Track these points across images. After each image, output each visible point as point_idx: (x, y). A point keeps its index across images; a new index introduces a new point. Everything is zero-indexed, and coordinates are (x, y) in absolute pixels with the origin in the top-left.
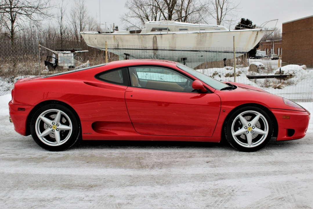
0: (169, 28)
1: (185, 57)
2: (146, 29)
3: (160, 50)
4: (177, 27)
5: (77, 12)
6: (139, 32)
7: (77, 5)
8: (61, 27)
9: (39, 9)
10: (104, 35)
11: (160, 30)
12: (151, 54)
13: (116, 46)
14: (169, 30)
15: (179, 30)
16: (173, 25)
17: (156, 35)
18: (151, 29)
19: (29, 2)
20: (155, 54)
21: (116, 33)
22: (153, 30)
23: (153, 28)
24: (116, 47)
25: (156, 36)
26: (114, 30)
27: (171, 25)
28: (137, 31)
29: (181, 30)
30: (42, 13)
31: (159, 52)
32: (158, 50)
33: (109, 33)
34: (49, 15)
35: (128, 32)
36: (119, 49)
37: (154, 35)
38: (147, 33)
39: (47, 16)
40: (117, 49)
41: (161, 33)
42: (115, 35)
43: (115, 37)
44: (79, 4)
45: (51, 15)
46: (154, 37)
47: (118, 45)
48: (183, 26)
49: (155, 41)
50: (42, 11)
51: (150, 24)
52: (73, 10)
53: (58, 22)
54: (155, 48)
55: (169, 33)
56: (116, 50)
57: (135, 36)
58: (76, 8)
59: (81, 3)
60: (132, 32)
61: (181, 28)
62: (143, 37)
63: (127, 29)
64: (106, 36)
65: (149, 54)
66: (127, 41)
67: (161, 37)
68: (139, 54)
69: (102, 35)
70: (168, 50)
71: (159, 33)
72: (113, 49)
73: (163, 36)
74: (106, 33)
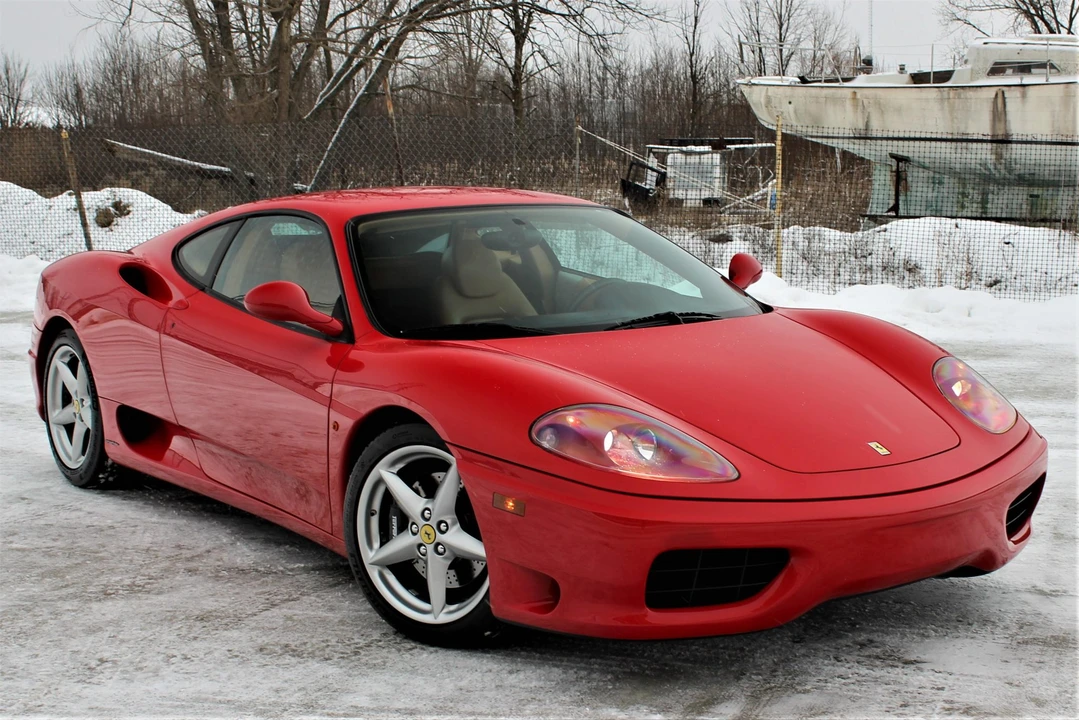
0: (1055, 62)
2: (969, 66)
3: (1018, 142)
6: (944, 76)
8: (692, 55)
10: (818, 90)
11: (1025, 68)
12: (985, 156)
13: (862, 126)
14: (1054, 69)
16: (1069, 52)
17: (1004, 89)
18: (989, 66)
20: (999, 156)
21: (861, 80)
22: (997, 69)
23: (996, 64)
24: (863, 133)
25: (1003, 92)
26: (857, 70)
27: (1062, 52)
28: (934, 73)
30: (624, 5)
31: (1016, 151)
32: (1011, 142)
33: (836, 80)
34: (646, 13)
35: (906, 77)
36: (871, 139)
37: (995, 89)
38: (972, 80)
39: (640, 16)
40: (865, 138)
41: (1024, 82)
42: (856, 90)
43: (858, 96)
45: (656, 11)
46: (997, 95)
47: (868, 125)
49: (999, 112)
51: (985, 49)
53: (682, 36)
54: (1000, 132)
55: (1051, 80)
56: (862, 141)
57: (929, 94)
60: (919, 78)
62: (959, 95)
63: (902, 69)
64: (825, 91)
65: (979, 156)
66: (899, 110)
67: (1024, 96)
68: (943, 156)
69: (813, 90)
70: (1047, 143)
71: (1016, 80)
72: (849, 138)
73: (1031, 91)
74: (826, 81)
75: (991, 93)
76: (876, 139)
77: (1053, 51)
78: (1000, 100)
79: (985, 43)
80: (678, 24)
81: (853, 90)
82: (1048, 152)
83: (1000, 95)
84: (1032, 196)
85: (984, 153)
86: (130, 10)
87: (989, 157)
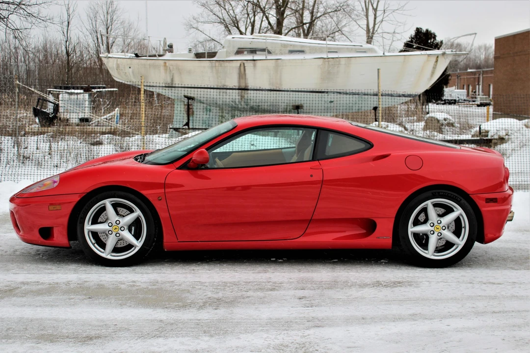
0: (270, 48)
1: (299, 103)
2: (225, 50)
3: (251, 90)
4: (285, 46)
5: (100, 12)
6: (212, 55)
9: (23, 7)
10: (145, 61)
11: (253, 51)
12: (234, 97)
13: (169, 81)
14: (269, 52)
15: (287, 52)
16: (277, 43)
17: (245, 62)
18: (235, 50)
20: (242, 97)
21: (168, 56)
22: (240, 52)
23: (239, 48)
24: (170, 84)
25: (244, 64)
26: (165, 51)
27: (272, 43)
28: (207, 53)
29: (291, 52)
30: (30, 15)
31: (251, 95)
32: (248, 90)
33: (155, 56)
34: (43, 19)
35: (191, 56)
36: (175, 87)
37: (240, 62)
38: (227, 56)
39: (40, 20)
40: (171, 87)
41: (255, 58)
42: (166, 61)
43: (167, 64)
45: (48, 18)
46: (241, 65)
47: (172, 80)
48: (296, 46)
49: (242, 74)
50: (30, 10)
51: (233, 41)
52: (92, 8)
54: (243, 86)
55: (269, 58)
56: (170, 89)
57: (205, 64)
58: (98, 4)
60: (199, 56)
61: (292, 49)
62: (221, 64)
63: (190, 50)
64: (149, 62)
65: (231, 97)
66: (189, 72)
67: (255, 66)
69: (142, 61)
70: (268, 90)
71: (250, 57)
72: (162, 87)
73: (258, 63)
74: (149, 56)
75: (238, 64)
76: (177, 87)
77: (268, 42)
78: (242, 68)
79: (233, 38)
81: (164, 61)
82: (268, 95)
85: (234, 95)
87: (237, 97)
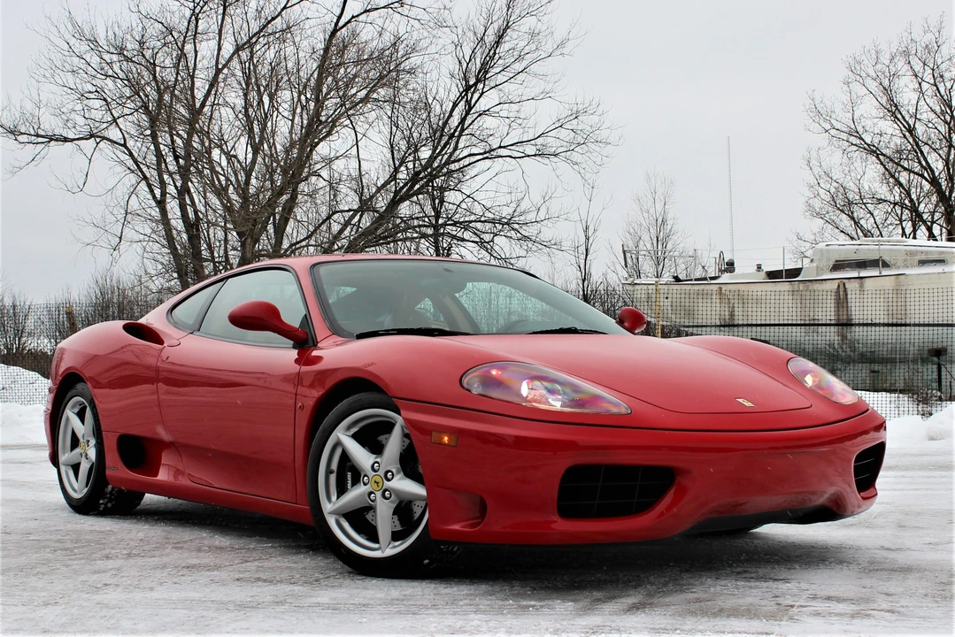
0: (886, 258)
1: (940, 346)
2: (815, 264)
3: (859, 325)
4: (912, 254)
5: (646, 237)
6: (794, 273)
7: (646, 215)
8: (584, 281)
9: (516, 226)
10: (690, 287)
11: (862, 264)
12: (832, 338)
13: (727, 317)
14: (886, 265)
15: (916, 262)
16: (900, 250)
17: (845, 281)
18: (831, 263)
19: (488, 206)
20: (844, 337)
21: (726, 278)
22: (838, 266)
23: (837, 261)
24: (727, 322)
25: (844, 284)
26: (721, 271)
27: (892, 250)
28: (786, 270)
29: (922, 263)
30: (526, 238)
31: (858, 332)
32: (852, 325)
33: (705, 279)
34: (545, 243)
35: (761, 276)
36: (734, 326)
37: (837, 282)
38: (817, 276)
39: (540, 246)
40: (729, 326)
41: (861, 275)
42: (722, 286)
43: (723, 289)
44: (652, 211)
45: (553, 242)
46: (839, 286)
47: (732, 315)
48: (931, 252)
49: (841, 299)
50: (525, 231)
51: (827, 250)
52: (632, 231)
53: (575, 265)
54: (844, 318)
55: (884, 273)
56: (727, 329)
57: (783, 286)
58: (641, 225)
59: (659, 206)
60: (773, 275)
61: (923, 257)
62: (808, 286)
63: (759, 267)
64: (696, 288)
65: (828, 338)
66: (758, 301)
67: (862, 286)
68: (798, 338)
69: (684, 287)
70: (884, 325)
71: (854, 274)
72: (716, 326)
73: (868, 283)
74: (696, 280)
75: (834, 285)
76: (738, 325)
77: (884, 250)
78: (842, 289)
79: (827, 245)
80: (571, 252)
81: (718, 286)
82: (886, 333)
83: (842, 286)
84: (874, 372)
85: (831, 335)
86: (121, 238)
87: (836, 338)
